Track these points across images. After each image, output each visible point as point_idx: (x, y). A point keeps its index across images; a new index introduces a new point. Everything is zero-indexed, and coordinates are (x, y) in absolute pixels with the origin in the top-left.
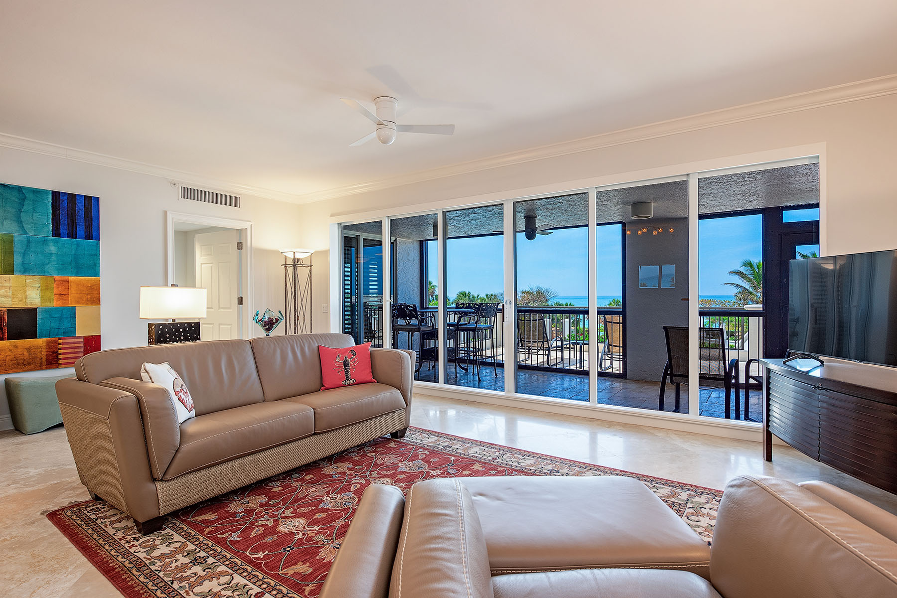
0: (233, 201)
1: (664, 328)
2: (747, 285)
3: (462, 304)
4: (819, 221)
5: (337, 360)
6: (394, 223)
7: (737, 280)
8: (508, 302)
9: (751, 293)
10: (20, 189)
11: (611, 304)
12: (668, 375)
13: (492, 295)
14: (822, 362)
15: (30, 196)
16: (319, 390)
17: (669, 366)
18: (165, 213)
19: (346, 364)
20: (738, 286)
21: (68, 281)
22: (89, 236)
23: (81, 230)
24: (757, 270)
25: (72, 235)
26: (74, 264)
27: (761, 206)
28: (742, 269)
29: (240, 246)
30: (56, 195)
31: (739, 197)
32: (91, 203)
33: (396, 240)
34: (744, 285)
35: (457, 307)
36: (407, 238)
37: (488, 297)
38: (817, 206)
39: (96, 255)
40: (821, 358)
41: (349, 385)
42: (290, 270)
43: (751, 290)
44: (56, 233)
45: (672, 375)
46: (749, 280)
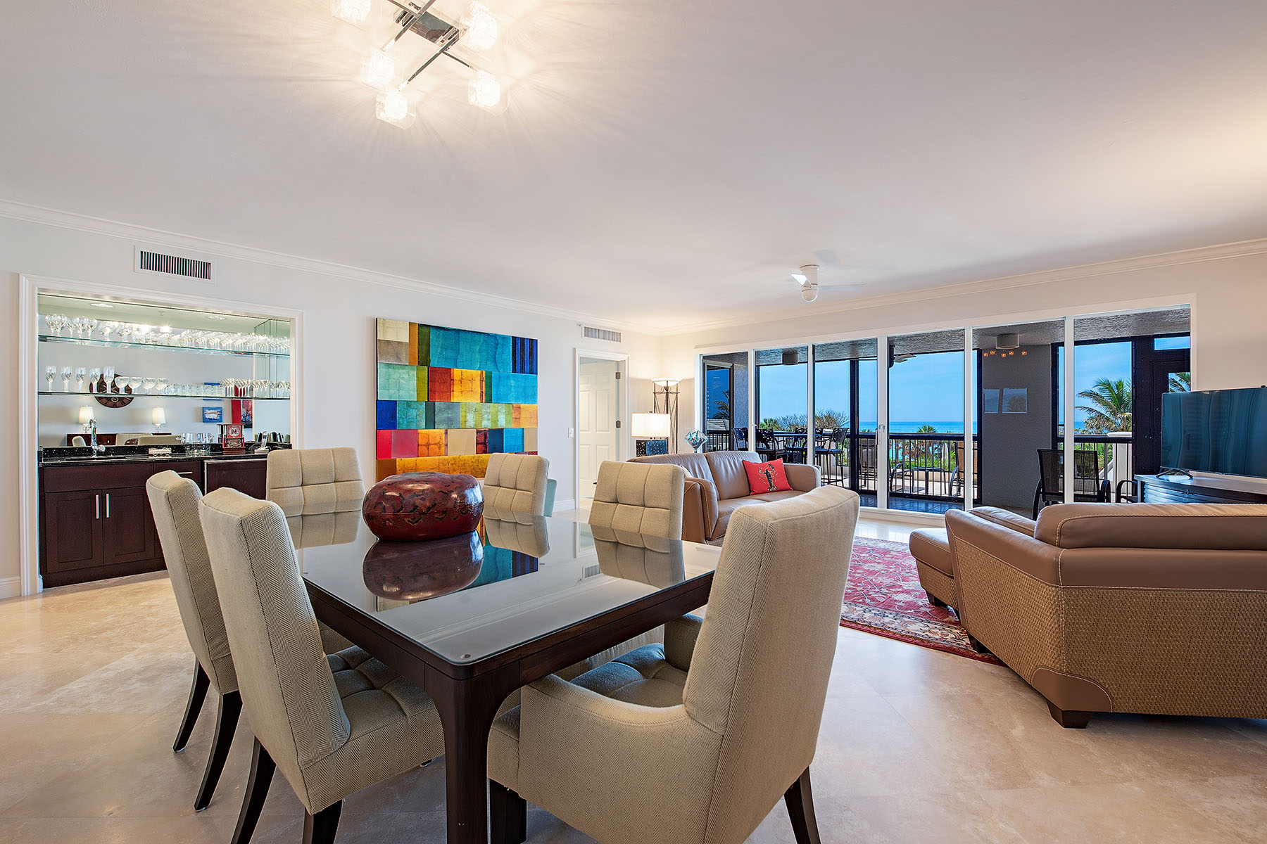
0: (614, 336)
1: (1038, 451)
2: (1102, 410)
3: (802, 429)
4: (1189, 349)
5: (760, 471)
6: (758, 354)
7: (1089, 402)
8: (882, 427)
9: (1108, 419)
10: (495, 336)
11: (921, 431)
12: (1041, 493)
13: (771, 420)
14: (1191, 477)
15: (500, 341)
16: (749, 495)
17: (1042, 485)
18: (574, 349)
19: (768, 476)
20: (1090, 410)
21: (520, 408)
22: (531, 372)
23: (527, 368)
24: (1116, 391)
25: (522, 371)
26: (523, 394)
27: (1131, 335)
28: (1096, 390)
29: (618, 376)
30: (514, 338)
31: (1109, 329)
32: (533, 343)
33: (733, 366)
34: (1099, 410)
35: (797, 432)
36: (741, 364)
37: (766, 423)
38: (1188, 334)
39: (535, 387)
40: (1191, 473)
41: (773, 491)
42: (663, 397)
43: (1107, 415)
44: (514, 371)
45: (1044, 493)
46: (1105, 404)
